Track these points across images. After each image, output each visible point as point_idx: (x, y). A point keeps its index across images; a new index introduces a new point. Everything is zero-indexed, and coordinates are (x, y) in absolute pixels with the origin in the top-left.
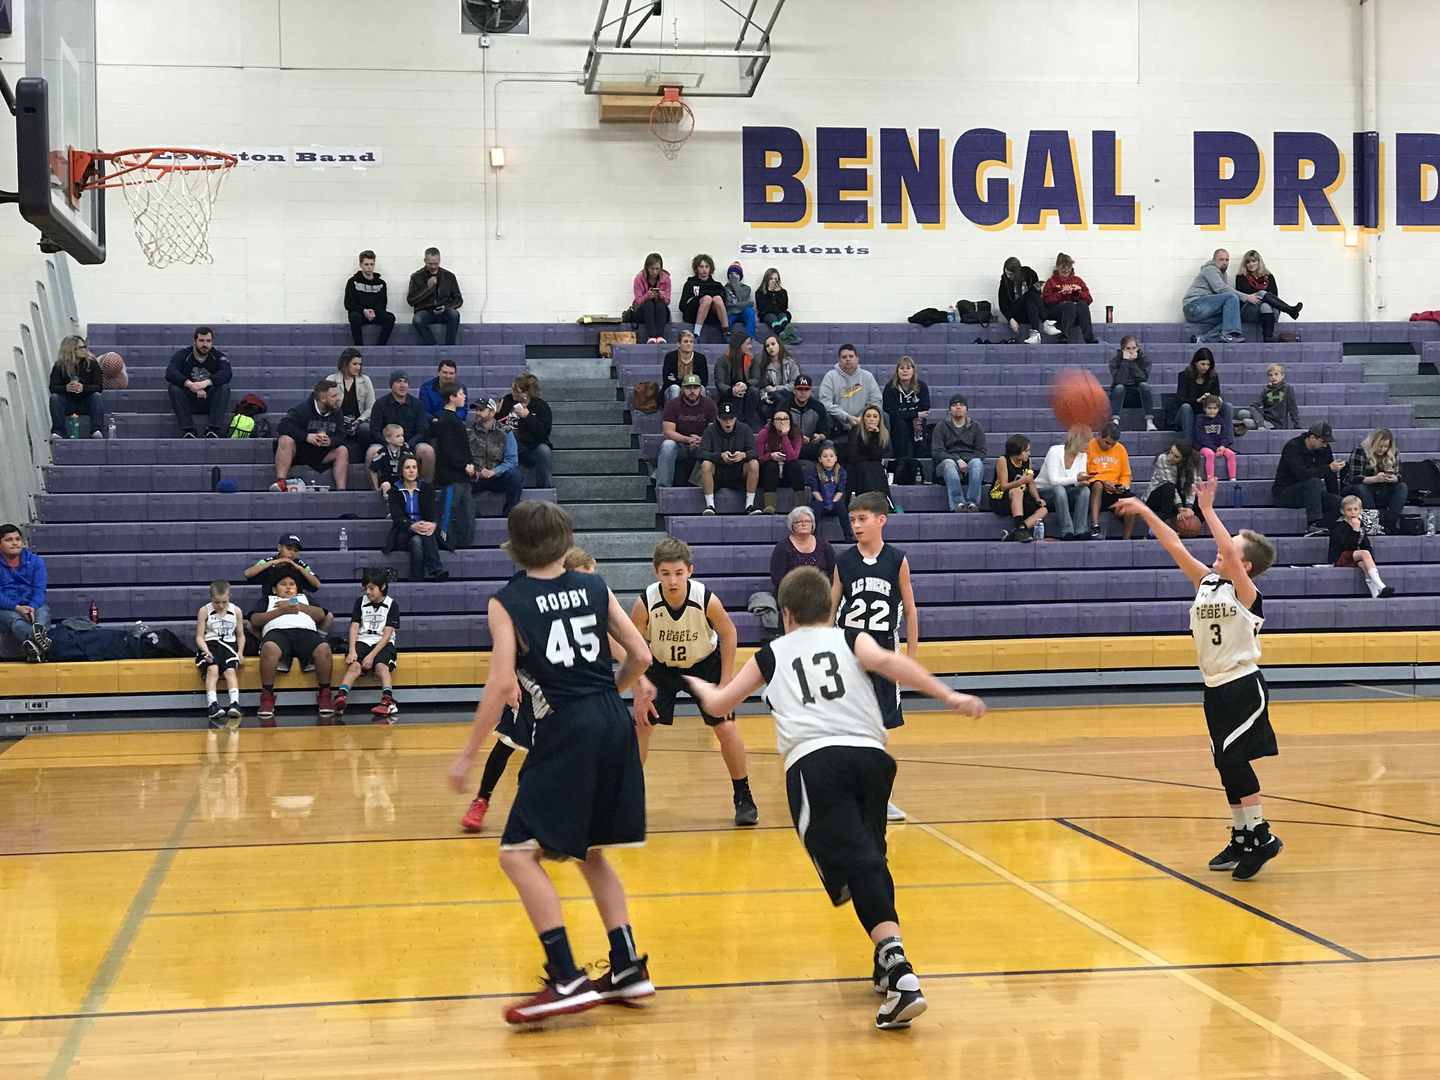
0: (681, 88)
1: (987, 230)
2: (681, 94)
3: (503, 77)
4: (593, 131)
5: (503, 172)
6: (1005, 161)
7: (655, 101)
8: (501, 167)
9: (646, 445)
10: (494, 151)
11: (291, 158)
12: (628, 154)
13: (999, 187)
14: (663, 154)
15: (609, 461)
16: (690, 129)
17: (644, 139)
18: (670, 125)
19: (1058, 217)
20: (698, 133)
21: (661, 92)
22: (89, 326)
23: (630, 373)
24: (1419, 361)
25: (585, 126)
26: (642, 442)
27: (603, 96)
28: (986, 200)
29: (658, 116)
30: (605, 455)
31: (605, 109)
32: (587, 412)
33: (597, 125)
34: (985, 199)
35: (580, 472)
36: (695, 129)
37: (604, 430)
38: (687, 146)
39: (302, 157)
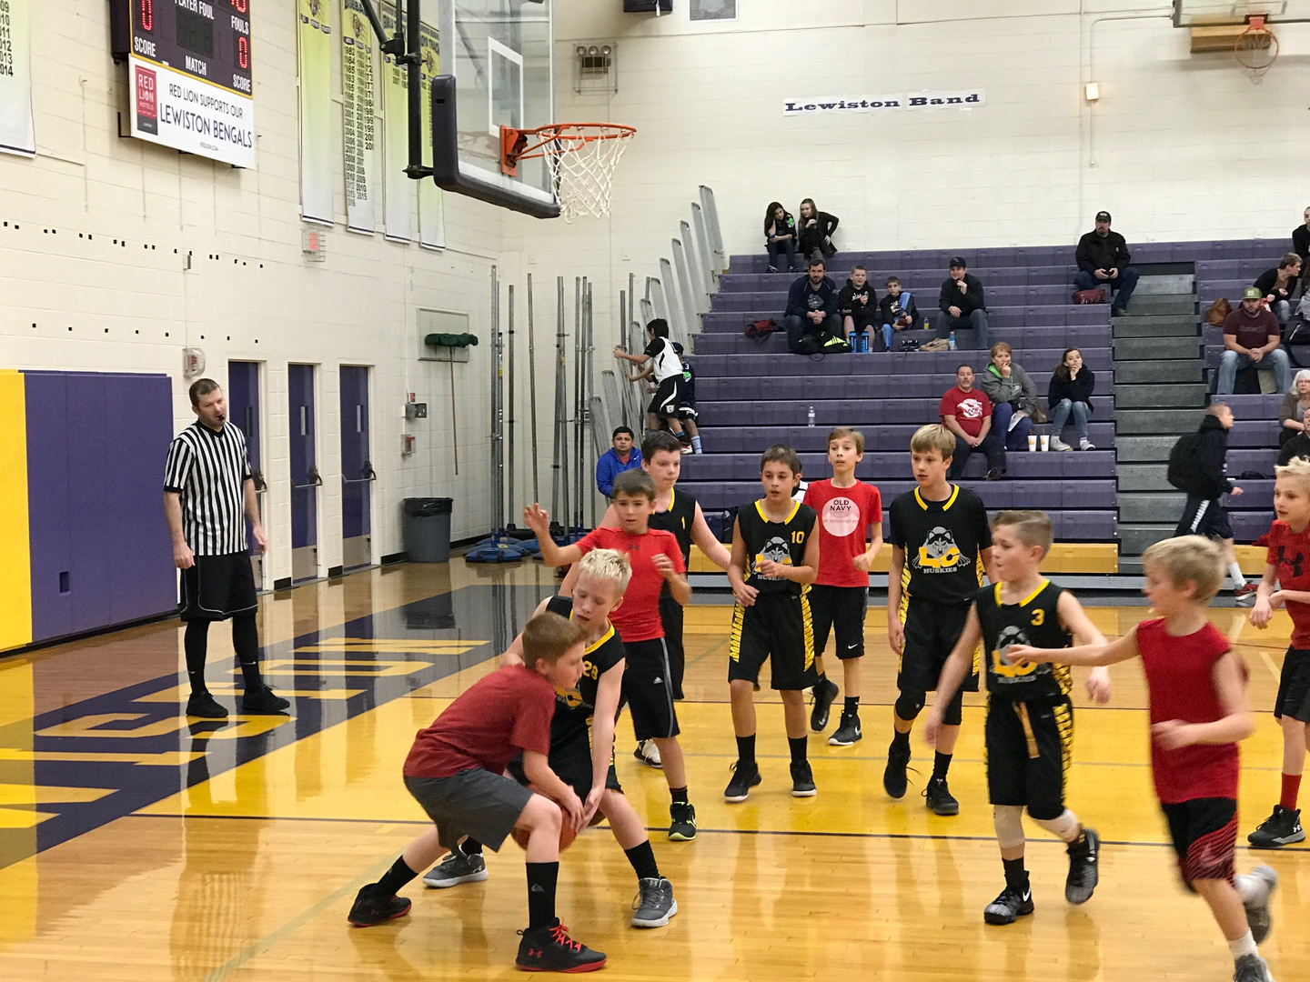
0: (1266, 16)
2: (1266, 22)
3: (1099, 16)
4: (1183, 61)
5: (1097, 104)
7: (1241, 30)
8: (1095, 100)
9: (1209, 355)
10: (1089, 86)
11: (905, 103)
12: (1219, 81)
14: (1249, 80)
15: (1174, 371)
16: (1274, 54)
17: (1232, 66)
18: (1255, 52)
20: (1283, 57)
21: (1247, 22)
22: (731, 257)
23: (1207, 288)
25: (1176, 57)
26: (1207, 352)
27: (1193, 29)
29: (1243, 44)
30: (1170, 366)
31: (1195, 40)
32: (1163, 326)
33: (1188, 56)
35: (1145, 381)
36: (1280, 54)
37: (1173, 342)
38: (1272, 70)
39: (914, 102)
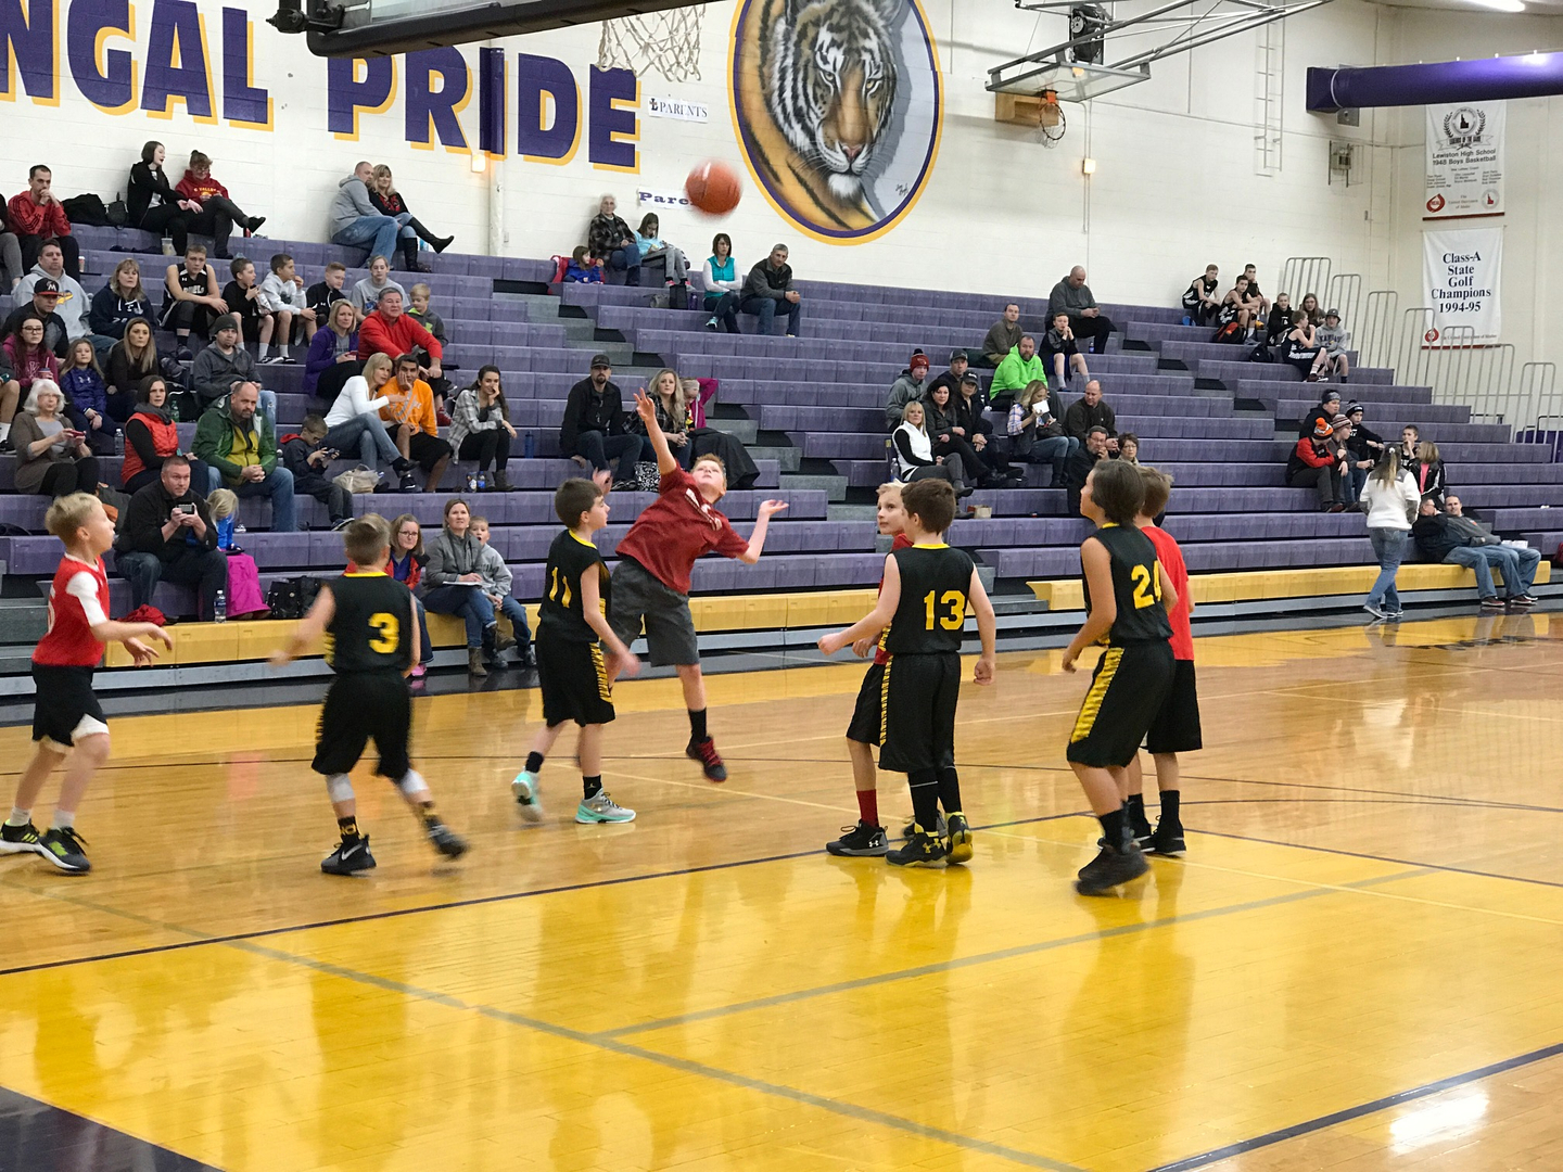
1: (107, 112)
6: (128, 31)
13: (120, 60)
19: (185, 105)
24: (559, 303)
28: (106, 77)
34: (105, 74)
